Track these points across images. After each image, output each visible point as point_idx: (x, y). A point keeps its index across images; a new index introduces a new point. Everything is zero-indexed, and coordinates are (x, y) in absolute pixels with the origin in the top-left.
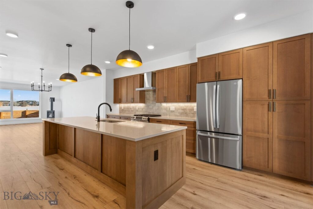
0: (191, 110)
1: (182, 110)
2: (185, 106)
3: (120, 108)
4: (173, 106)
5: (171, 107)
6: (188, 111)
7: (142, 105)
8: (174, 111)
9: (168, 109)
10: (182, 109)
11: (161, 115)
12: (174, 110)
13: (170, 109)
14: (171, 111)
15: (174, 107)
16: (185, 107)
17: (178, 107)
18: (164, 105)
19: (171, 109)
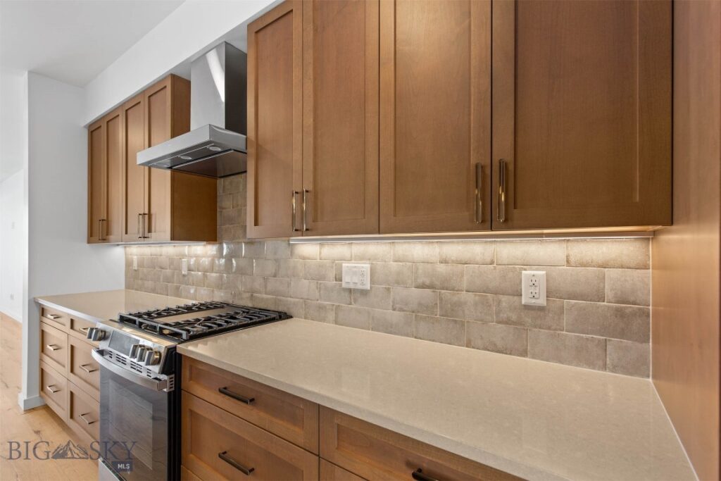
0: (496, 292)
1: (423, 286)
2: (444, 261)
3: (129, 264)
4: (362, 258)
5: (345, 265)
6: (470, 298)
7: (201, 252)
8: (364, 293)
9: (332, 275)
10: (420, 281)
11: (292, 311)
12: (368, 287)
13: (339, 278)
14: (350, 291)
15: (366, 266)
16: (442, 268)
17: (394, 266)
18: (309, 249)
19: (348, 281)
